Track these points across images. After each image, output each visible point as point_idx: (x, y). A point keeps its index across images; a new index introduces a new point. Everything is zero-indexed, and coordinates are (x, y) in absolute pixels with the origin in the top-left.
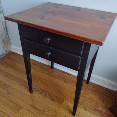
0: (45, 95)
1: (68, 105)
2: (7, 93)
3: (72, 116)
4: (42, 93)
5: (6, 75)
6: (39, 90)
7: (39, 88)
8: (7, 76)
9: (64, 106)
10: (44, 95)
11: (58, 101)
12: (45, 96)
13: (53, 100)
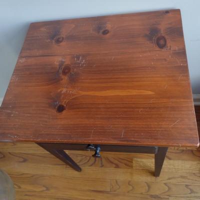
0: (102, 164)
1: (141, 164)
2: (45, 189)
3: (155, 177)
4: (95, 162)
5: (22, 160)
6: (88, 161)
7: (87, 156)
8: (25, 161)
9: (138, 168)
10: (100, 165)
11: (126, 165)
12: (102, 166)
13: (117, 166)
